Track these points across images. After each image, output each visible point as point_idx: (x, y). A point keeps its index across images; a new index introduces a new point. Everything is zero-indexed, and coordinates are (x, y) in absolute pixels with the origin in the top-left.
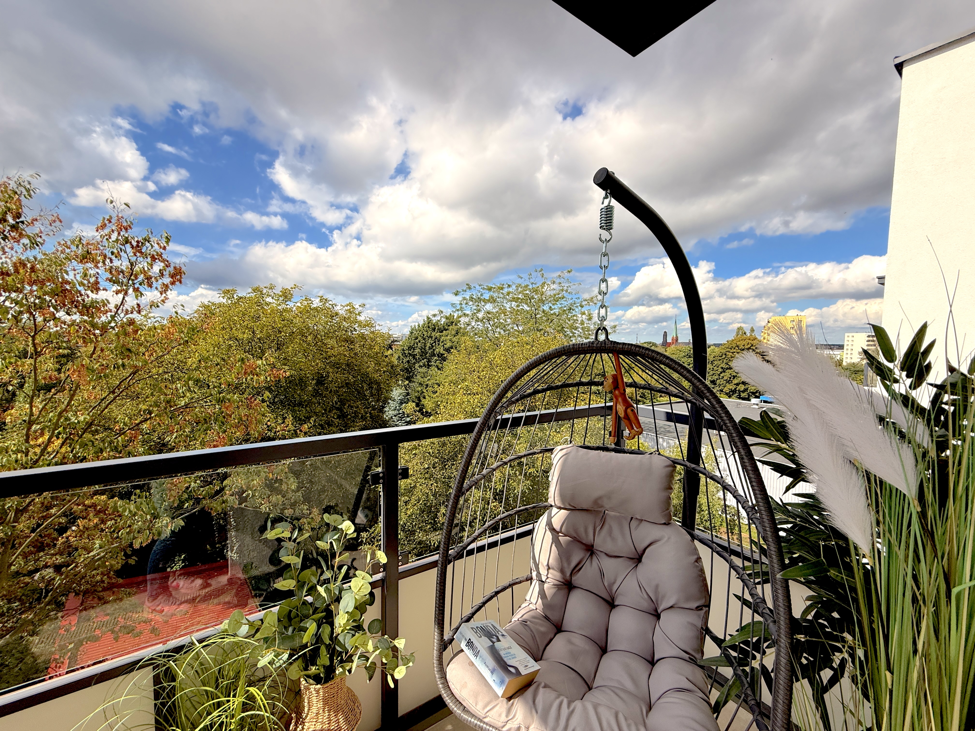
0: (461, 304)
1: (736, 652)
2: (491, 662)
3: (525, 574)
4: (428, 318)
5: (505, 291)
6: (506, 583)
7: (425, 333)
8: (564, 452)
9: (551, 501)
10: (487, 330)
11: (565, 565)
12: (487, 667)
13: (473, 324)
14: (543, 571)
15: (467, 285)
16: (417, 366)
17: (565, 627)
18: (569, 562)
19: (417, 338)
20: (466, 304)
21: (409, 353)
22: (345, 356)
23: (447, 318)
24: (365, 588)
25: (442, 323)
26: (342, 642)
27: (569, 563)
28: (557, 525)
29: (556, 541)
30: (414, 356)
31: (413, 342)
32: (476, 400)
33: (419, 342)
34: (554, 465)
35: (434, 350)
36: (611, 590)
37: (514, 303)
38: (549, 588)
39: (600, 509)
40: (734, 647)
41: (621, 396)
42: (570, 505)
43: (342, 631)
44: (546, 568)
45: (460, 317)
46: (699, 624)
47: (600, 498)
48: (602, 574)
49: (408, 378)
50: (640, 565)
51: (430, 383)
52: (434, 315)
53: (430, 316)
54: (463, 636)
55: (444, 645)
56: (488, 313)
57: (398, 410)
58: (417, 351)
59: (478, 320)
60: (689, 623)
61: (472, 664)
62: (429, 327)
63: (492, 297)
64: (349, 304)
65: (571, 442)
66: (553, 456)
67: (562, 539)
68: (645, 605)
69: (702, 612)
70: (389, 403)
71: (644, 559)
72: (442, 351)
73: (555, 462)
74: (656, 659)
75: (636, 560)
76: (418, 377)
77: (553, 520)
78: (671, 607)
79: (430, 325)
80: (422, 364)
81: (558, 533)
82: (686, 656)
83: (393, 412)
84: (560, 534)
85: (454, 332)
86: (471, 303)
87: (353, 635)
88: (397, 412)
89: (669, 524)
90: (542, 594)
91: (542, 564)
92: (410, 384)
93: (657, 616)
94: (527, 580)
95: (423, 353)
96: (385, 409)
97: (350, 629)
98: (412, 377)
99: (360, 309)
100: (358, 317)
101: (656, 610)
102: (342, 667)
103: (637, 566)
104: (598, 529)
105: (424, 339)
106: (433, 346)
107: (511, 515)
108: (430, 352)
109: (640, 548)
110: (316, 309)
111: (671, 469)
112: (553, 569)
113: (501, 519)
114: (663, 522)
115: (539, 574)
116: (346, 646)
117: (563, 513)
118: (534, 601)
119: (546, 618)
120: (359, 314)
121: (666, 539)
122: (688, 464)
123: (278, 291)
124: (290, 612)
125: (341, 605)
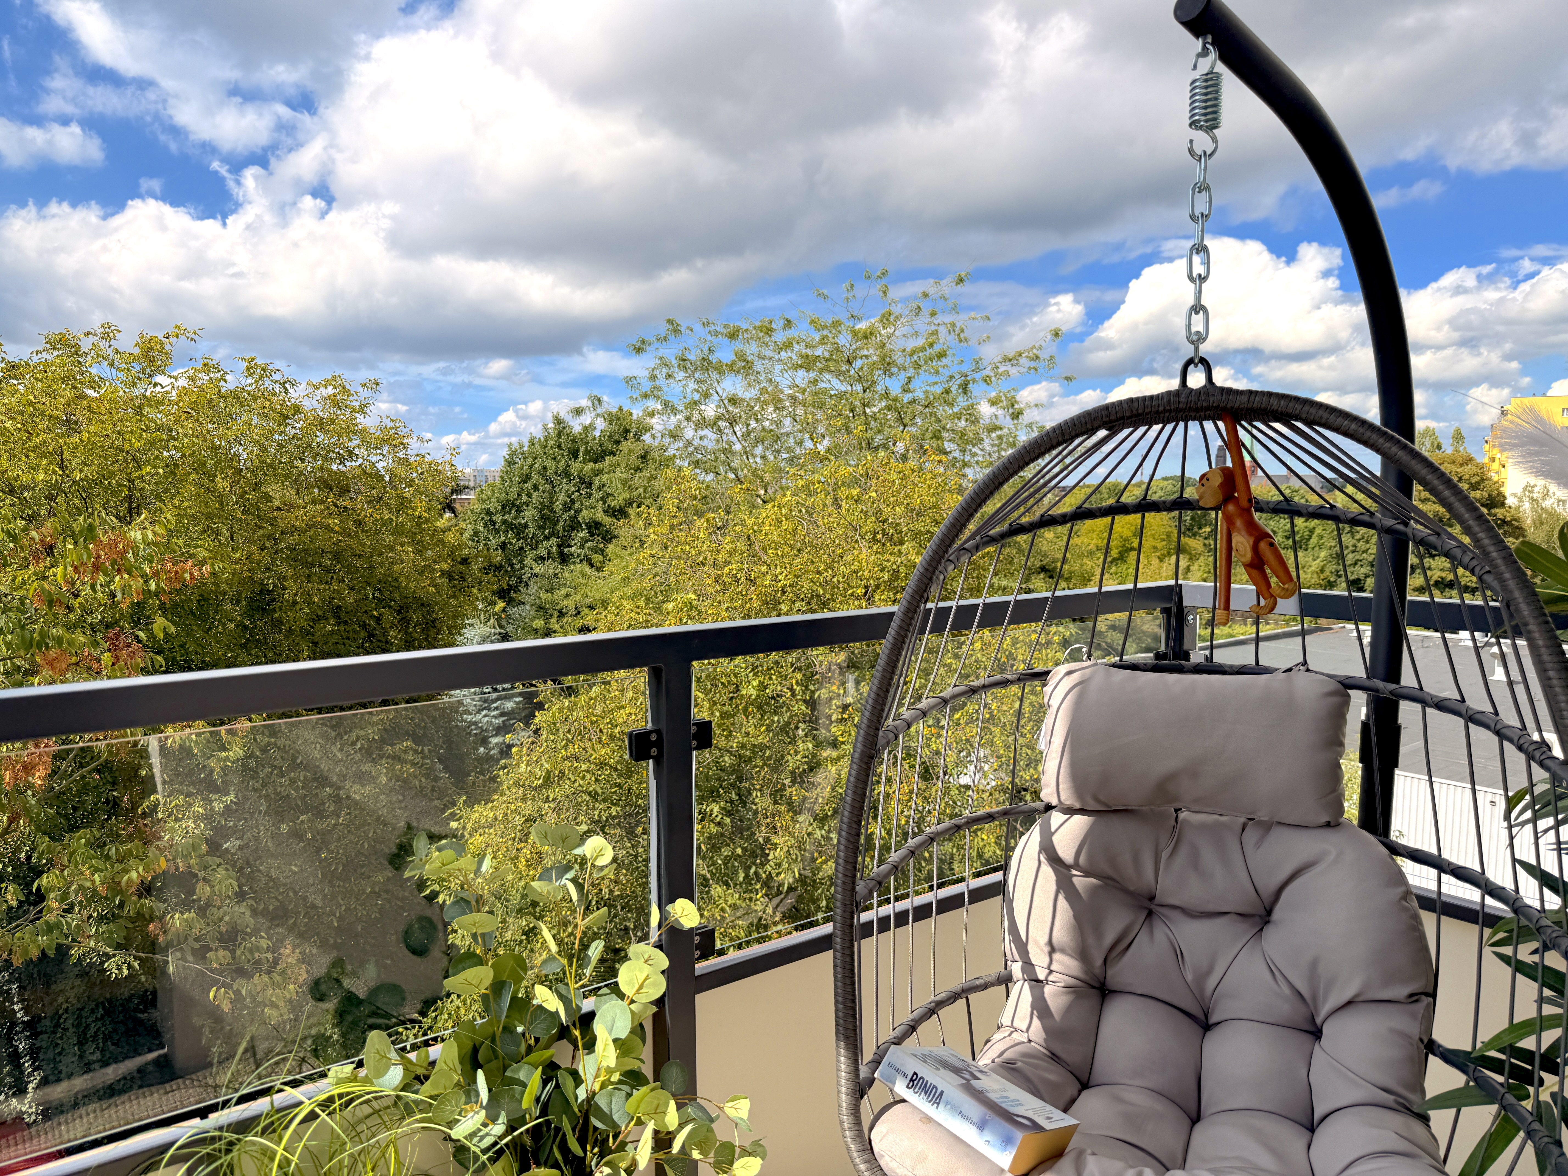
0: (653, 378)
1: (1502, 1075)
2: (975, 1109)
3: (995, 970)
4: (558, 421)
5: (780, 337)
7: (550, 464)
8: (1075, 678)
9: (1047, 794)
10: (728, 451)
11: (1091, 940)
12: (967, 1119)
13: (689, 433)
14: (1039, 957)
15: (670, 321)
16: (530, 556)
17: (1097, 1076)
18: (1099, 934)
19: (526, 478)
20: (669, 376)
21: (504, 522)
22: (328, 528)
23: (612, 419)
24: (654, 984)
25: (597, 434)
26: (606, 1109)
27: (1099, 936)
28: (1066, 849)
29: (1064, 885)
30: (520, 530)
31: (515, 490)
33: (536, 487)
34: (1053, 710)
35: (578, 512)
36: (1202, 990)
37: (801, 373)
38: (1055, 995)
39: (1167, 808)
40: (1497, 1066)
41: (1241, 515)
42: (1097, 800)
43: (603, 1086)
44: (1047, 949)
45: (652, 415)
46: (1414, 1030)
47: (1172, 776)
48: (1179, 955)
49: (502, 594)
50: (1269, 931)
51: (570, 603)
52: (578, 412)
53: (563, 415)
54: (898, 1070)
55: (860, 1089)
56: (733, 401)
58: (529, 514)
59: (702, 423)
60: (1392, 1031)
61: (929, 1120)
62: (559, 447)
63: (741, 356)
64: (332, 381)
65: (1089, 658)
66: (1048, 689)
67: (1080, 882)
68: (1286, 1008)
69: (1420, 1007)
71: (1277, 914)
72: (600, 516)
73: (1055, 702)
74: (1317, 1116)
75: (1257, 919)
76: (533, 589)
77: (1055, 839)
78: (1349, 1003)
79: (563, 439)
80: (544, 553)
81: (1068, 867)
82: (1389, 1099)
84: (1074, 872)
85: (633, 460)
86: (681, 375)
87: (629, 1095)
89: (1338, 825)
90: (1040, 1007)
91: (1036, 942)
92: (513, 611)
93: (1317, 1034)
94: (1000, 982)
95: (547, 518)
97: (620, 1082)
98: (516, 589)
99: (364, 393)
100: (360, 418)
101: (1313, 1020)
102: (607, 1164)
103: (1262, 929)
104: (1165, 855)
105: (549, 481)
106: (573, 502)
108: (565, 516)
109: (1268, 885)
110: (236, 395)
111: (1336, 699)
112: (1063, 951)
114: (1324, 819)
115: (1028, 965)
116: (615, 1117)
117: (1080, 822)
118: (1021, 1023)
119: (1054, 1057)
120: (362, 409)
121: (1331, 857)
122: (1379, 684)
123: (127, 343)
124: (475, 1050)
125: (599, 1027)
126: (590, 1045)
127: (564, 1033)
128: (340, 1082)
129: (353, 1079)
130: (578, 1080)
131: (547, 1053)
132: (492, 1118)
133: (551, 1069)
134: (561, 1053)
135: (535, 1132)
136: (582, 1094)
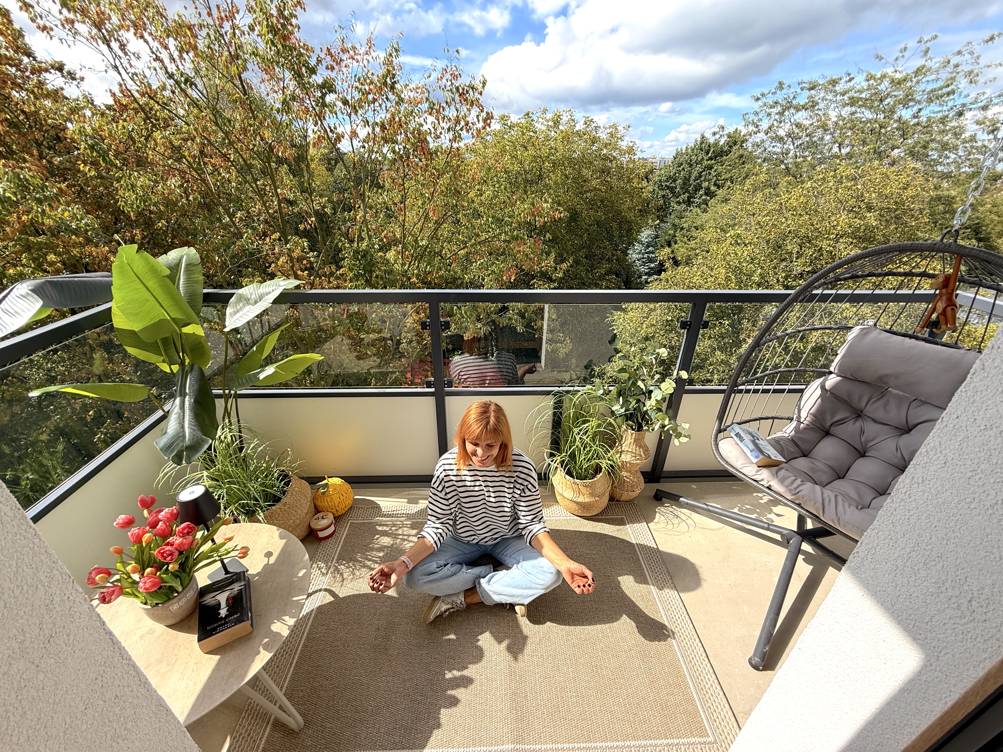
2: (752, 446)
3: (788, 415)
4: (703, 137)
6: (770, 416)
7: (694, 158)
8: (864, 332)
9: (832, 369)
11: (830, 416)
12: (749, 449)
13: (767, 144)
14: (803, 416)
15: (779, 83)
16: (675, 201)
17: (812, 454)
18: (834, 416)
19: (681, 165)
23: (729, 136)
24: (671, 390)
25: (721, 143)
26: (650, 414)
28: (830, 386)
29: (823, 397)
30: (672, 189)
31: (674, 170)
32: (746, 253)
33: (684, 170)
34: (846, 342)
37: (847, 108)
38: (804, 428)
39: (884, 385)
42: (852, 375)
43: (651, 409)
44: (807, 413)
45: (750, 134)
47: (887, 376)
48: (862, 432)
49: (660, 217)
50: (906, 436)
52: (712, 133)
53: (705, 134)
54: (734, 430)
55: (720, 431)
57: (643, 254)
58: (678, 182)
61: (738, 444)
62: (701, 150)
66: (849, 334)
68: (896, 461)
70: (634, 245)
71: (912, 431)
73: (848, 339)
75: (903, 431)
76: (673, 216)
77: (827, 382)
79: (704, 145)
80: (680, 200)
83: (637, 256)
84: (830, 393)
87: (657, 413)
88: (641, 256)
90: (797, 429)
91: (804, 411)
92: (662, 225)
94: (788, 419)
95: (686, 185)
96: (628, 252)
97: (656, 409)
98: (666, 216)
99: (624, 131)
100: (620, 142)
101: (904, 467)
102: (647, 426)
103: (903, 434)
104: (873, 400)
105: (691, 165)
107: (790, 371)
109: (912, 422)
113: (780, 372)
115: (799, 417)
116: (652, 417)
117: (839, 380)
118: (789, 431)
119: (797, 445)
120: (621, 138)
124: (621, 391)
125: (653, 395)
126: (650, 398)
127: (643, 393)
128: (589, 389)
129: (592, 389)
130: (644, 406)
131: (638, 397)
132: (622, 408)
133: (638, 401)
134: (642, 398)
135: (631, 414)
136: (645, 409)
